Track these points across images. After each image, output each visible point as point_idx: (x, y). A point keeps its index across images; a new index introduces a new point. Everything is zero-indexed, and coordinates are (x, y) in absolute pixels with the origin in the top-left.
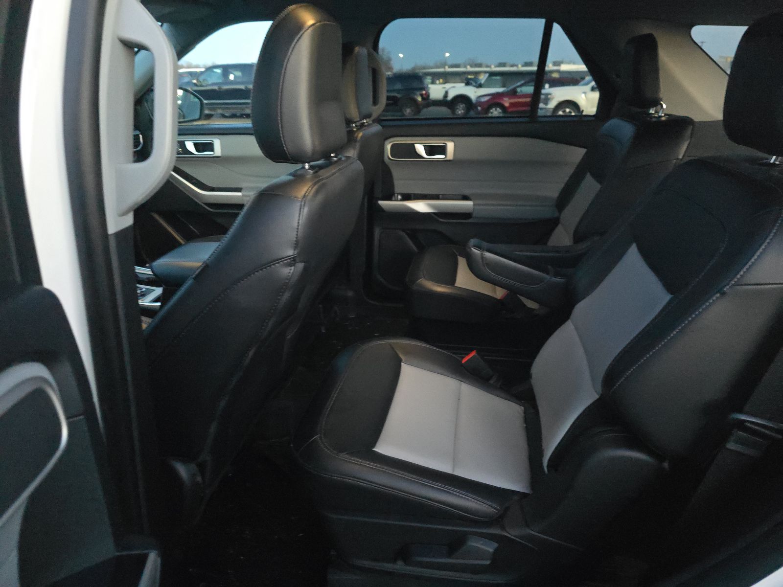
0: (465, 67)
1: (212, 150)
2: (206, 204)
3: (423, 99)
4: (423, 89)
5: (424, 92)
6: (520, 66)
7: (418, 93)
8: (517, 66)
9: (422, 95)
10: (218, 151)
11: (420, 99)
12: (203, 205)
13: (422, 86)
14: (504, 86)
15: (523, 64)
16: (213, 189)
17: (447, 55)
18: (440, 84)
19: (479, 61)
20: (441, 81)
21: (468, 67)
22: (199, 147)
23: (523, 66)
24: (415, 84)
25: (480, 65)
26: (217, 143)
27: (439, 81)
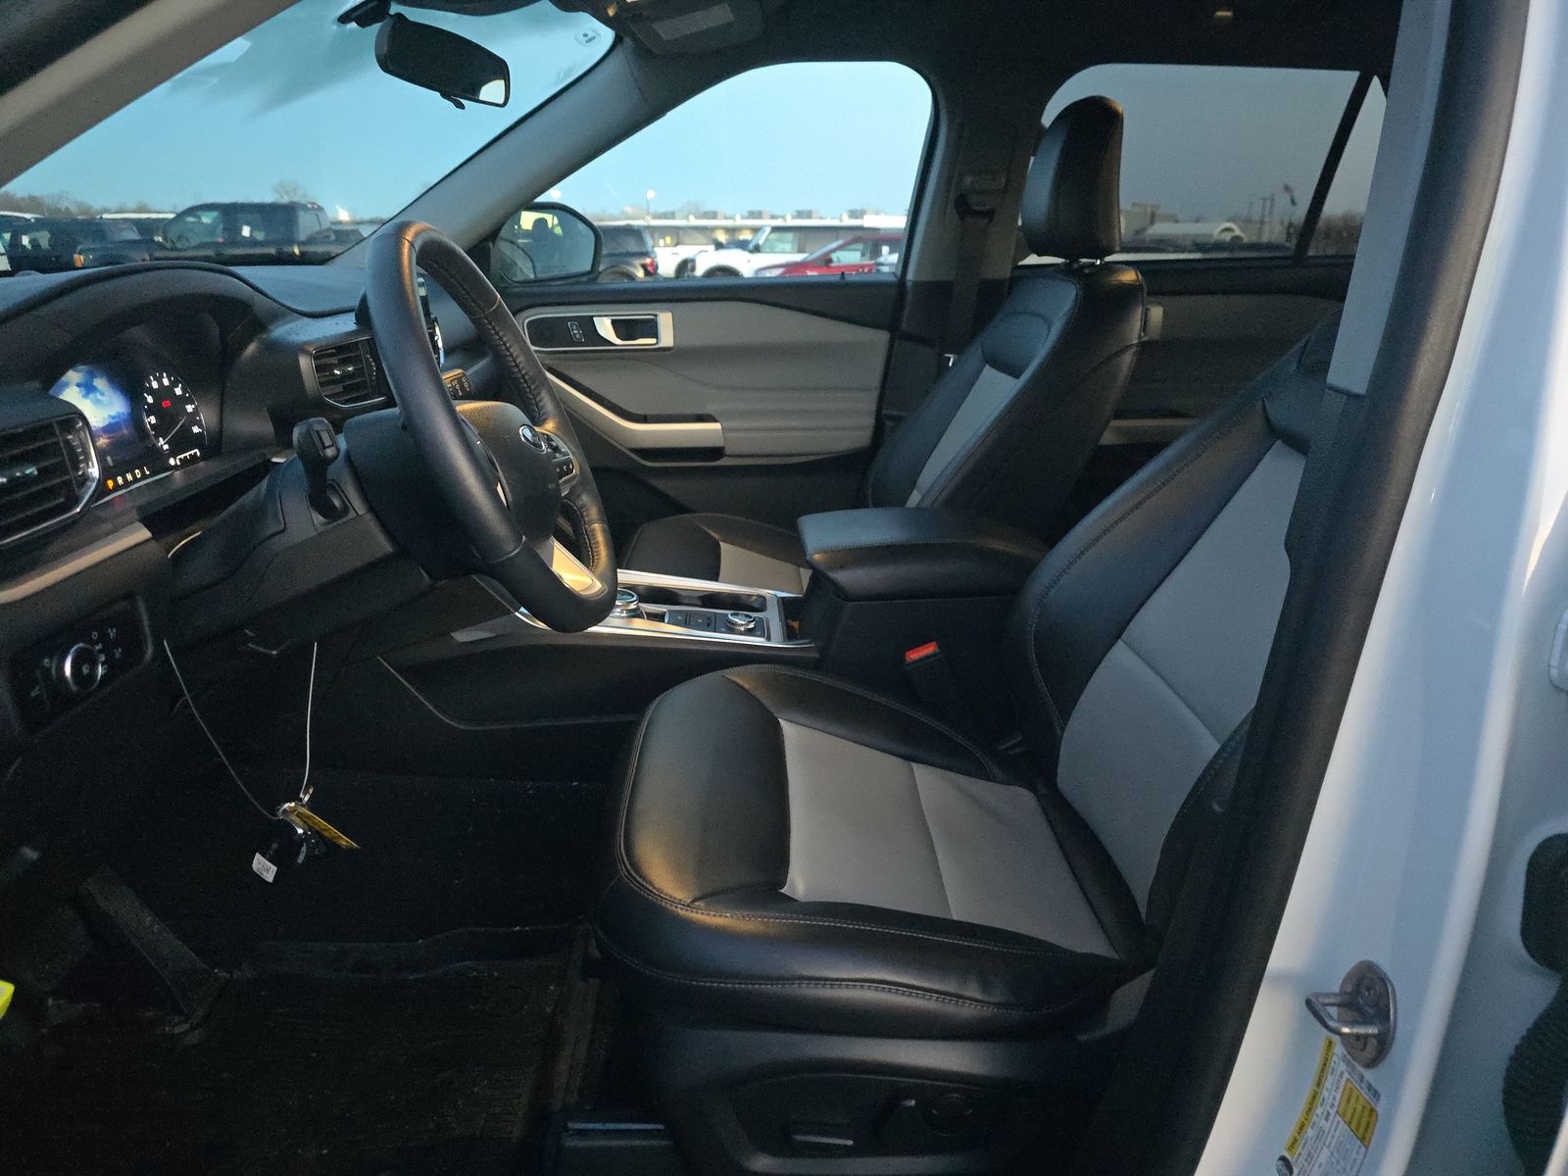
0: (687, 218)
1: (655, 335)
2: (632, 450)
3: (647, 273)
4: (646, 254)
5: (648, 261)
6: (789, 217)
7: (637, 262)
8: (783, 218)
9: (644, 267)
10: (667, 338)
11: (640, 273)
12: (629, 453)
13: (644, 250)
14: (800, 251)
15: (794, 214)
16: (644, 419)
17: (651, 194)
18: (666, 246)
19: (709, 208)
20: (668, 240)
21: (691, 217)
22: (624, 328)
23: (794, 217)
24: (632, 246)
25: (714, 215)
26: (665, 320)
27: (664, 239)
